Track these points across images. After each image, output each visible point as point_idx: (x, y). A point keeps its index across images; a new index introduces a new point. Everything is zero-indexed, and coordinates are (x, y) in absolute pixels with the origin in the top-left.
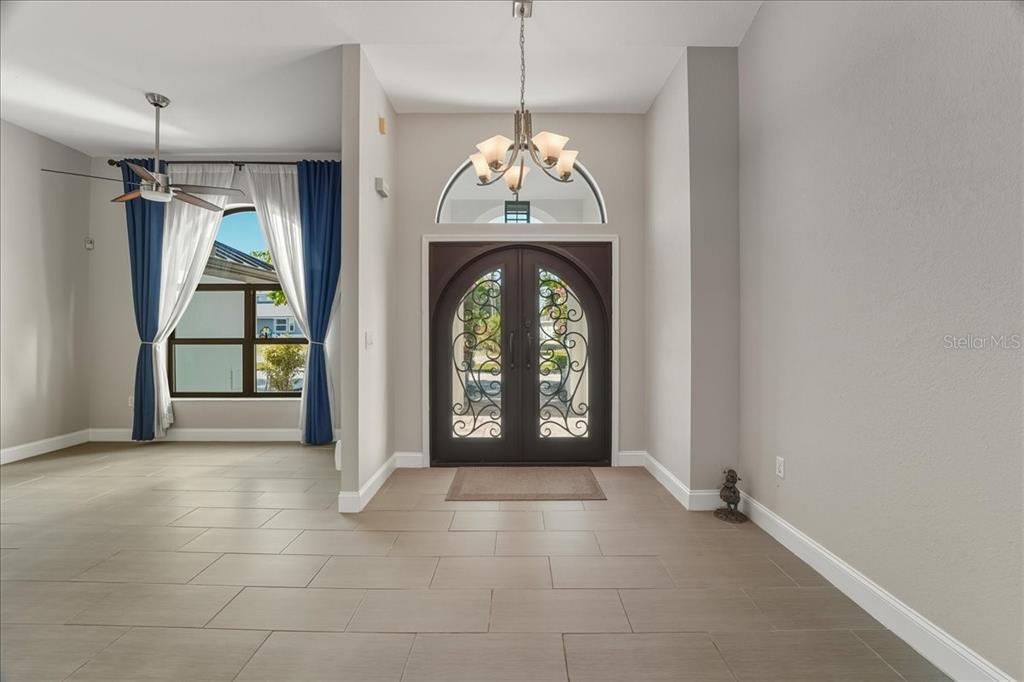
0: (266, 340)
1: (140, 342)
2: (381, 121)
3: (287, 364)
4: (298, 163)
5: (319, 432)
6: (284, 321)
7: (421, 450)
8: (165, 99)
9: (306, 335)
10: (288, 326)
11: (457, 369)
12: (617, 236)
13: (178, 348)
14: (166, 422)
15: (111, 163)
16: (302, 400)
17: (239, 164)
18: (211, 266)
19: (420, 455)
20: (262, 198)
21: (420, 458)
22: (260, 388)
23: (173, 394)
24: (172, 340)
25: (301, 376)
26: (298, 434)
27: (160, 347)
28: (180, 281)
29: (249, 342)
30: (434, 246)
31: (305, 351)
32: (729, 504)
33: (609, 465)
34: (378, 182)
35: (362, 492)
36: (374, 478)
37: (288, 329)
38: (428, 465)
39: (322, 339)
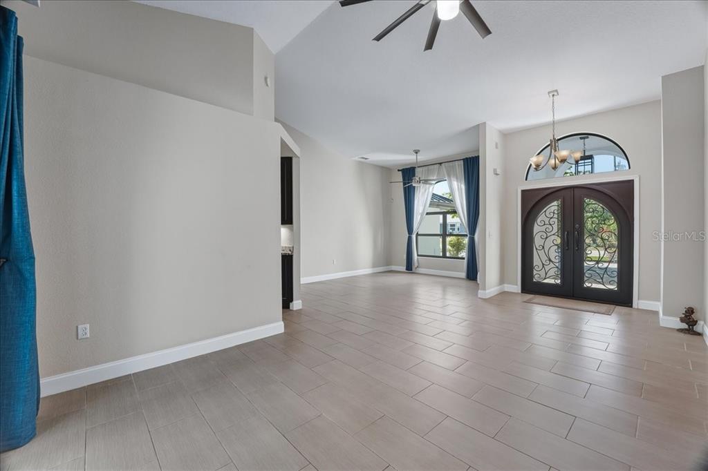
0: (451, 235)
1: (408, 235)
2: (497, 144)
3: (457, 247)
4: (463, 159)
5: (472, 273)
6: (454, 225)
7: (517, 285)
8: (419, 151)
9: (467, 233)
10: (456, 228)
11: (536, 249)
12: (637, 176)
13: (419, 237)
14: (416, 265)
15: (399, 170)
16: (465, 261)
17: (441, 164)
18: (431, 205)
19: (516, 286)
20: (449, 176)
21: (517, 288)
22: (448, 255)
23: (418, 255)
24: (417, 235)
25: (464, 254)
26: (463, 275)
27: (414, 237)
28: (420, 212)
29: (444, 235)
30: (523, 192)
31: (466, 241)
32: (689, 326)
33: (631, 307)
34: (495, 170)
35: (487, 291)
36: (493, 289)
37: (456, 230)
38: (520, 291)
39: (474, 234)
